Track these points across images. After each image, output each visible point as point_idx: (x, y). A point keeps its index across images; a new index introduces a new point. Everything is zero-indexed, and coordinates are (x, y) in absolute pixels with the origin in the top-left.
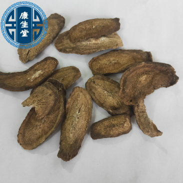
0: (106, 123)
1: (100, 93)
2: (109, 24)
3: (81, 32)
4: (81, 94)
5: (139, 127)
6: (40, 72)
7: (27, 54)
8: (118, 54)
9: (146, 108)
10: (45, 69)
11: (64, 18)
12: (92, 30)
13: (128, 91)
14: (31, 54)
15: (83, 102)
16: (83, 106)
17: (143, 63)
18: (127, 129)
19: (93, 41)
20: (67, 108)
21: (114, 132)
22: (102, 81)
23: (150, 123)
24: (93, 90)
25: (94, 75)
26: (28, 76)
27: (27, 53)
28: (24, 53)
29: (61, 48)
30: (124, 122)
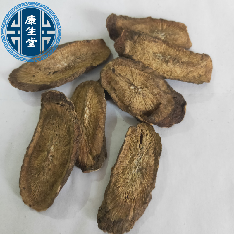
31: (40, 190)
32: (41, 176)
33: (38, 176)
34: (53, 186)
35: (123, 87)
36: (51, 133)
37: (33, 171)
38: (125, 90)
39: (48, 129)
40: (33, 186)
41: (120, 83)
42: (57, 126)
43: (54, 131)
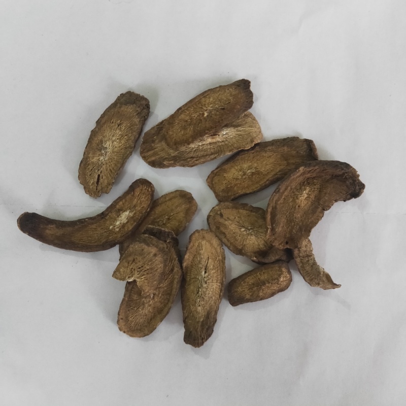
0: (250, 280)
4: (204, 242)
5: (304, 278)
6: (127, 213)
7: (97, 183)
9: (313, 247)
10: (135, 206)
11: (146, 100)
12: (204, 122)
13: (280, 229)
14: (104, 181)
15: (210, 254)
16: (210, 260)
17: (302, 168)
18: (285, 283)
19: (209, 140)
20: (184, 267)
21: (264, 292)
22: (235, 211)
23: (320, 274)
24: (222, 229)
25: (220, 201)
26: (108, 222)
27: (96, 180)
28: (92, 182)
29: (153, 159)
30: (280, 276)
31: (137, 322)
32: (140, 310)
33: (136, 309)
34: (151, 320)
35: (234, 231)
38: (236, 233)
40: (131, 317)
41: (230, 227)
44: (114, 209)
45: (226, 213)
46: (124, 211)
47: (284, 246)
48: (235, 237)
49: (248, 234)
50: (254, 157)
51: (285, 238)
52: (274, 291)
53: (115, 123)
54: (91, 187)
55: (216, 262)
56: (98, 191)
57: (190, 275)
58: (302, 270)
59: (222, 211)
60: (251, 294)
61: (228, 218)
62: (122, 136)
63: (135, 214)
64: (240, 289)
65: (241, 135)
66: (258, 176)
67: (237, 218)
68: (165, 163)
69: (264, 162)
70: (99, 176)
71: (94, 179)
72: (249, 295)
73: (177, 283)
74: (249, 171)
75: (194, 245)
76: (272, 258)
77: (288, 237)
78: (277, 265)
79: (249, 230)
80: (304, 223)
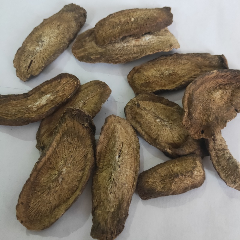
1: (149, 123)
2: (155, 15)
3: (113, 28)
4: (119, 126)
5: (219, 174)
6: (48, 96)
7: (29, 67)
8: (173, 61)
9: (227, 144)
10: (58, 92)
11: (84, 10)
12: (130, 24)
13: (197, 115)
14: (35, 66)
15: (125, 140)
16: (125, 145)
17: (215, 71)
18: (199, 179)
19: (133, 42)
20: (98, 151)
21: (177, 185)
22: (151, 104)
23: (238, 167)
24: (138, 118)
25: (137, 94)
26: (29, 102)
27: (28, 64)
28: (24, 66)
29: (82, 54)
30: (194, 168)
31: (38, 209)
32: (45, 195)
33: (41, 194)
34: (54, 209)
35: (149, 120)
36: (66, 153)
37: (37, 187)
38: (151, 123)
39: (63, 147)
40: (32, 203)
41: (146, 116)
42: (74, 147)
43: (70, 151)
44: (38, 91)
45: (143, 104)
46: (47, 94)
47: (199, 135)
48: (150, 127)
49: (163, 125)
50: (171, 63)
51: (201, 126)
52: (187, 186)
53: (56, 24)
54: (23, 70)
55: (130, 149)
56: (28, 73)
57: (103, 162)
58: (217, 165)
59: (139, 102)
60: (162, 186)
61: (145, 108)
62: (59, 34)
63: (56, 98)
64: (151, 180)
65: (161, 41)
66: (174, 77)
67: (153, 109)
68: (92, 57)
69: (181, 68)
70: (32, 61)
71: (26, 63)
72: (160, 187)
73: (89, 170)
74: (167, 72)
75: (109, 127)
76: (187, 150)
77: (204, 125)
78: (191, 157)
79: (164, 121)
80: (220, 115)
